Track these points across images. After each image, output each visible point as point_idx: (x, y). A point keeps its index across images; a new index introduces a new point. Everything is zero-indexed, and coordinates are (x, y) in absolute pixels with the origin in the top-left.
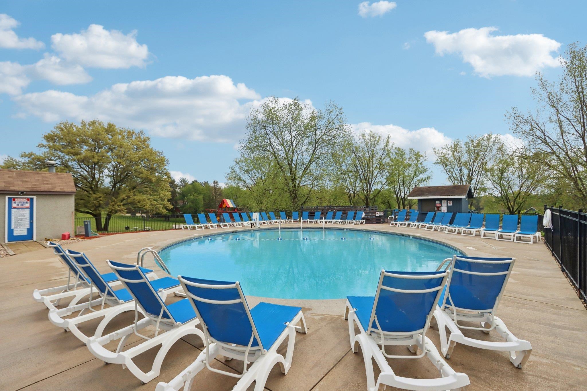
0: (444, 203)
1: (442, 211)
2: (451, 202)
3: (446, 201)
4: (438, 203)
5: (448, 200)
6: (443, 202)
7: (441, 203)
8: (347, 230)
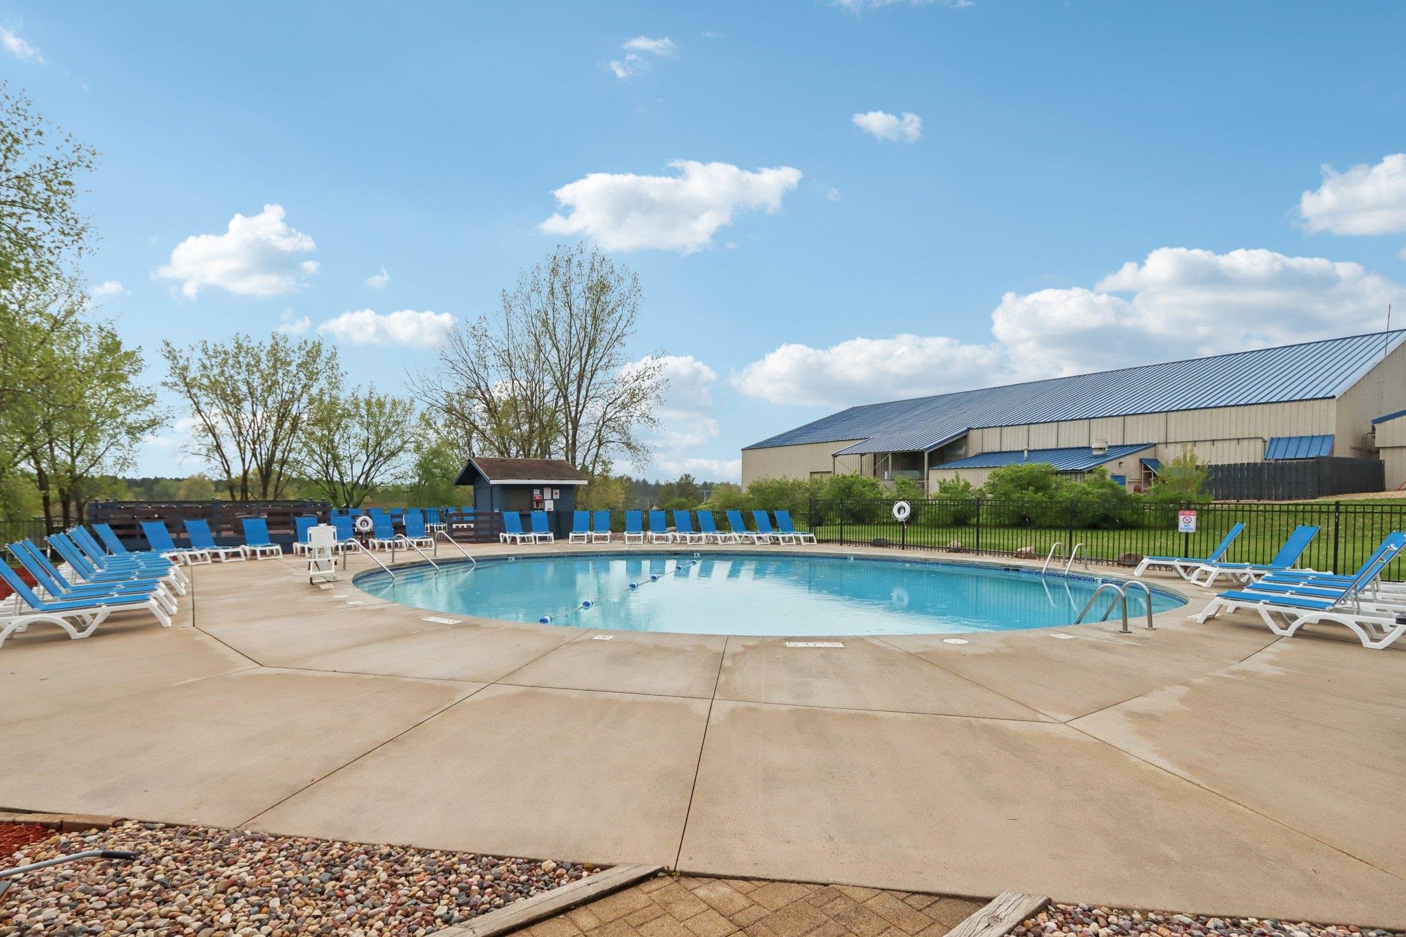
0: (547, 494)
1: (546, 510)
2: (558, 491)
3: (550, 491)
4: (537, 492)
5: (553, 487)
6: (545, 491)
7: (542, 493)
8: (516, 559)
